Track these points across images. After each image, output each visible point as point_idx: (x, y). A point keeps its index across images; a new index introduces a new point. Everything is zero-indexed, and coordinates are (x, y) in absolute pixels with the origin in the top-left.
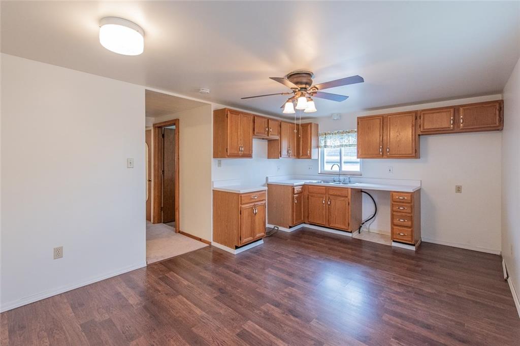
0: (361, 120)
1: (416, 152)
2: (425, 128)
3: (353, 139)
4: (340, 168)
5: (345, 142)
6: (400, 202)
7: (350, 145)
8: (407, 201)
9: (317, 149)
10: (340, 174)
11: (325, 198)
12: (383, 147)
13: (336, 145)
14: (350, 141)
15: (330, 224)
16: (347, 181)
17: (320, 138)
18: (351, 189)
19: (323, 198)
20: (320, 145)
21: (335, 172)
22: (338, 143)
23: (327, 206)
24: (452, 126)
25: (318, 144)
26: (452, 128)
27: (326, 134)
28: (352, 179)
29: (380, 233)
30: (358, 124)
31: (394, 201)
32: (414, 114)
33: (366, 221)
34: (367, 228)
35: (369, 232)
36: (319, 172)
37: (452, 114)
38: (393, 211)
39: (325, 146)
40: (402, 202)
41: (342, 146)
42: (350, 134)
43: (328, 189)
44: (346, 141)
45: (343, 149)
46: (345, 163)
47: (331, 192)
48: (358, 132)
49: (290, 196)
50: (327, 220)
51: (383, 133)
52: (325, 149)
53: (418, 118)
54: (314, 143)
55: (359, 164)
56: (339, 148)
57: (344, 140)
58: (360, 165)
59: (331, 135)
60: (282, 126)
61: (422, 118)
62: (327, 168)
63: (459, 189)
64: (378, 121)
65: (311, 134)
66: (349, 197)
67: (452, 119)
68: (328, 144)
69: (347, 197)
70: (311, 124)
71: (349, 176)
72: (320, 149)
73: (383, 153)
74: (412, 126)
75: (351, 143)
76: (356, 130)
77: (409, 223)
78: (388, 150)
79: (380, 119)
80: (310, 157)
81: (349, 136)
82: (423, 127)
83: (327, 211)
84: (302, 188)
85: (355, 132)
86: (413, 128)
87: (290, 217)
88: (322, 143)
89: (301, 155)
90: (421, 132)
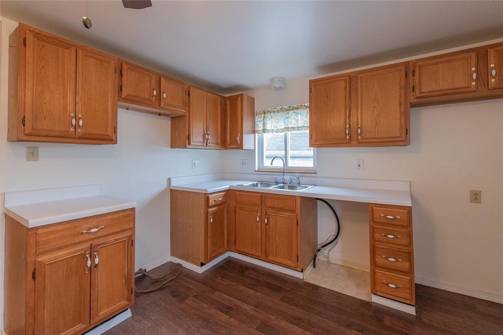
0: (314, 85)
1: (407, 134)
2: (423, 90)
3: (302, 119)
4: (286, 163)
5: (292, 122)
6: (387, 224)
7: (299, 128)
8: (401, 223)
9: (253, 135)
10: (284, 171)
11: (260, 212)
12: (350, 127)
13: (279, 128)
14: (300, 122)
15: (269, 256)
16: (295, 182)
17: (257, 119)
18: (301, 197)
19: (257, 212)
20: (257, 129)
21: (276, 169)
22: (282, 126)
23: (264, 225)
24: (474, 83)
25: (254, 128)
26: (473, 88)
27: (264, 113)
28: (303, 180)
29: (346, 265)
30: (311, 91)
31: (375, 222)
32: (403, 68)
33: (323, 247)
34: (325, 256)
35: (328, 262)
36: (257, 169)
37: (474, 62)
38: (373, 240)
39: (264, 131)
40: (392, 224)
41: (287, 129)
42: (298, 111)
43: (264, 197)
44: (294, 122)
45: (289, 133)
46: (292, 157)
47: (269, 203)
48: (310, 107)
49: (202, 211)
50: (263, 249)
51: (350, 103)
52: (265, 134)
53: (411, 75)
54: (247, 125)
55: (312, 159)
56: (283, 134)
57: (290, 120)
58: (314, 161)
59: (272, 114)
60: (191, 93)
61: (417, 74)
62: (267, 163)
63: (476, 197)
64: (343, 83)
65: (242, 111)
66: (298, 211)
67: (475, 71)
68: (268, 127)
69: (294, 211)
70: (242, 95)
71: (298, 175)
72: (257, 135)
73: (350, 137)
74: (400, 89)
75: (300, 125)
76: (307, 104)
77: (406, 265)
78: (359, 131)
79: (346, 80)
80: (240, 146)
81: (297, 114)
82: (420, 90)
83: (264, 234)
84: (225, 196)
85: (306, 107)
86: (402, 92)
87: (202, 247)
88: (260, 127)
89: (229, 143)
90: (417, 98)
